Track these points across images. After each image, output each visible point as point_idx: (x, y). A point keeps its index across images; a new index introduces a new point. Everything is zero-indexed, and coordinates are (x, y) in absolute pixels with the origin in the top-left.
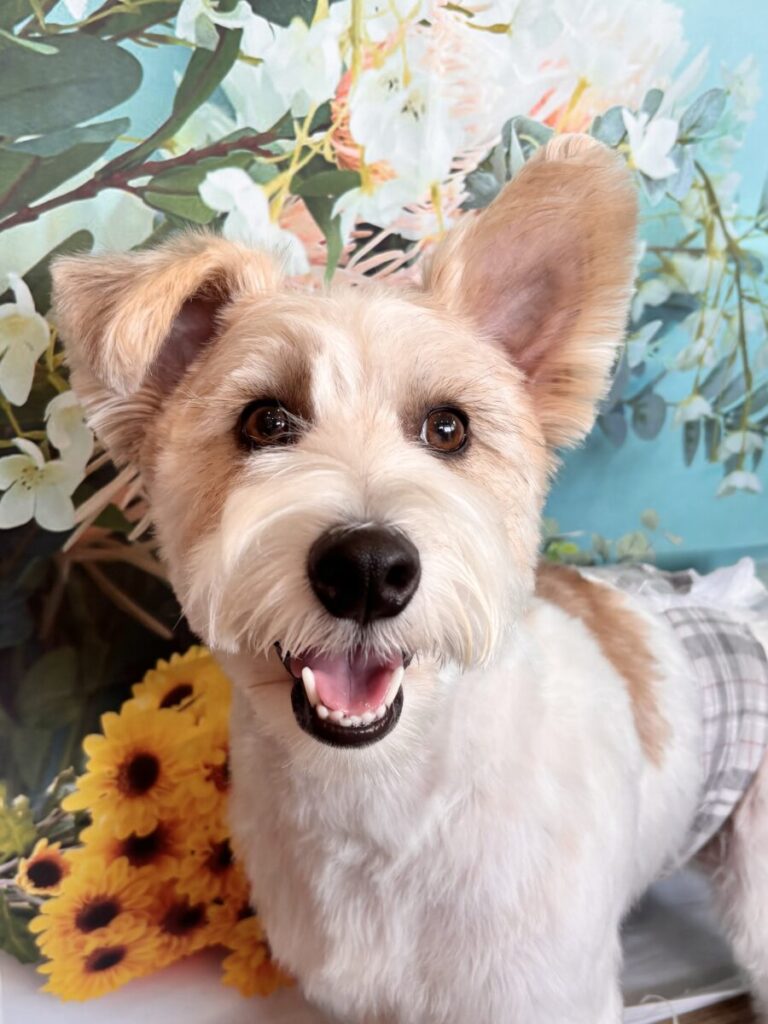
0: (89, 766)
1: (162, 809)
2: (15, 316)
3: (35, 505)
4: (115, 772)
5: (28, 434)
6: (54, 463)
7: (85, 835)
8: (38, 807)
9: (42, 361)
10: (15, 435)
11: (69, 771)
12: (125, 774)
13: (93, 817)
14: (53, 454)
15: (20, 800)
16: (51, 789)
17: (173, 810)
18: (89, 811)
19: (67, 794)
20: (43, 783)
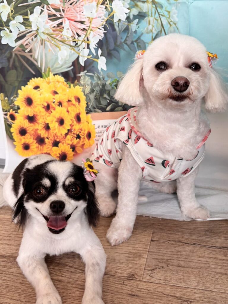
0: (19, 96)
1: (34, 111)
2: (4, 5)
3: (8, 41)
4: (24, 99)
5: (7, 27)
6: (11, 33)
7: (19, 111)
8: (10, 101)
9: (9, 14)
10: (4, 27)
11: (15, 96)
12: (26, 101)
13: (20, 107)
14: (11, 32)
15: (6, 98)
16: (12, 98)
17: (36, 112)
18: (20, 106)
19: (15, 101)
20: (11, 97)
